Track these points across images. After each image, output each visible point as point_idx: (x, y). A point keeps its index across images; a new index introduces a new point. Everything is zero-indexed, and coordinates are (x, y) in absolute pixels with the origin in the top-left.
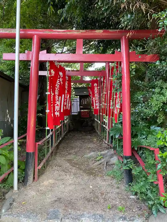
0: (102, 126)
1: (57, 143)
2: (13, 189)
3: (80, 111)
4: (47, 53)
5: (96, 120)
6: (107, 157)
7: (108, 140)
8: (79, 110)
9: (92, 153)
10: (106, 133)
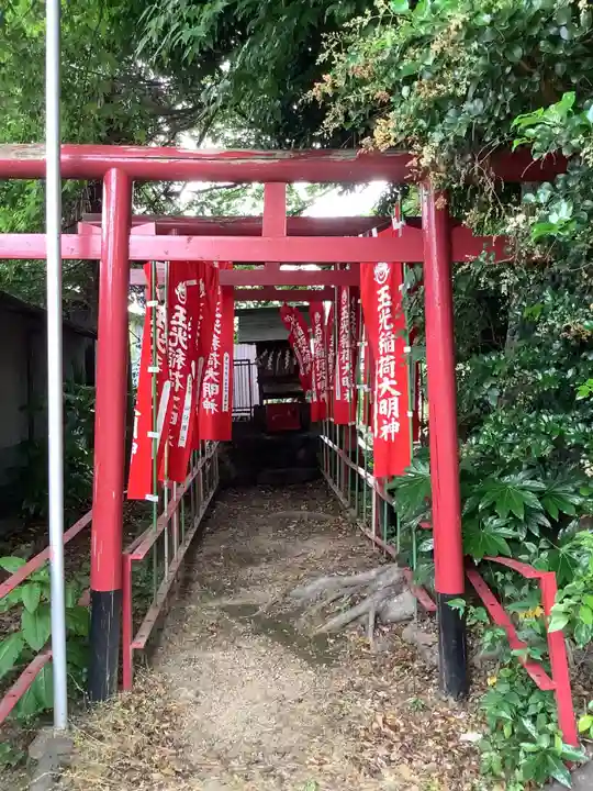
0: (354, 472)
1: (188, 544)
2: (52, 725)
3: (261, 402)
4: (157, 233)
5: (326, 440)
6: (378, 596)
7: (377, 525)
8: (256, 401)
9: (323, 580)
10: (370, 499)
